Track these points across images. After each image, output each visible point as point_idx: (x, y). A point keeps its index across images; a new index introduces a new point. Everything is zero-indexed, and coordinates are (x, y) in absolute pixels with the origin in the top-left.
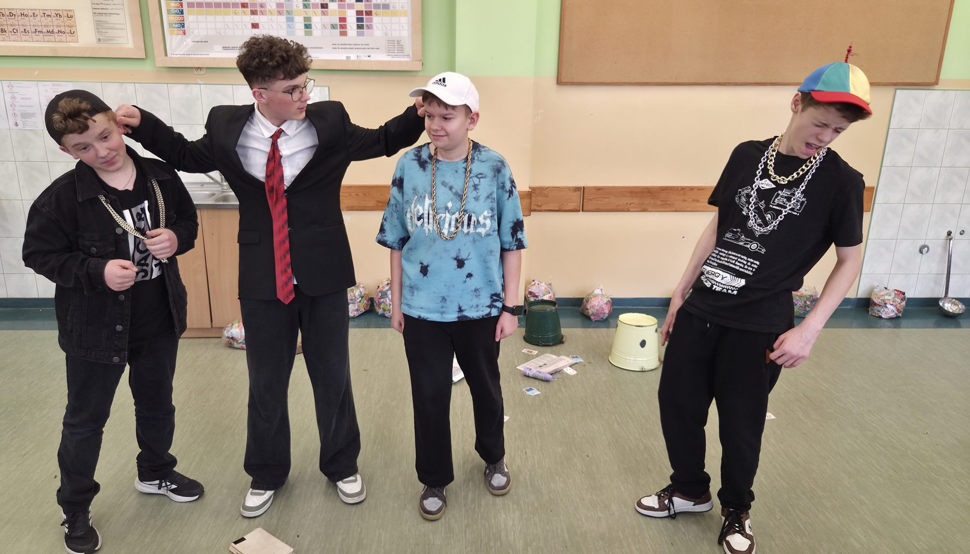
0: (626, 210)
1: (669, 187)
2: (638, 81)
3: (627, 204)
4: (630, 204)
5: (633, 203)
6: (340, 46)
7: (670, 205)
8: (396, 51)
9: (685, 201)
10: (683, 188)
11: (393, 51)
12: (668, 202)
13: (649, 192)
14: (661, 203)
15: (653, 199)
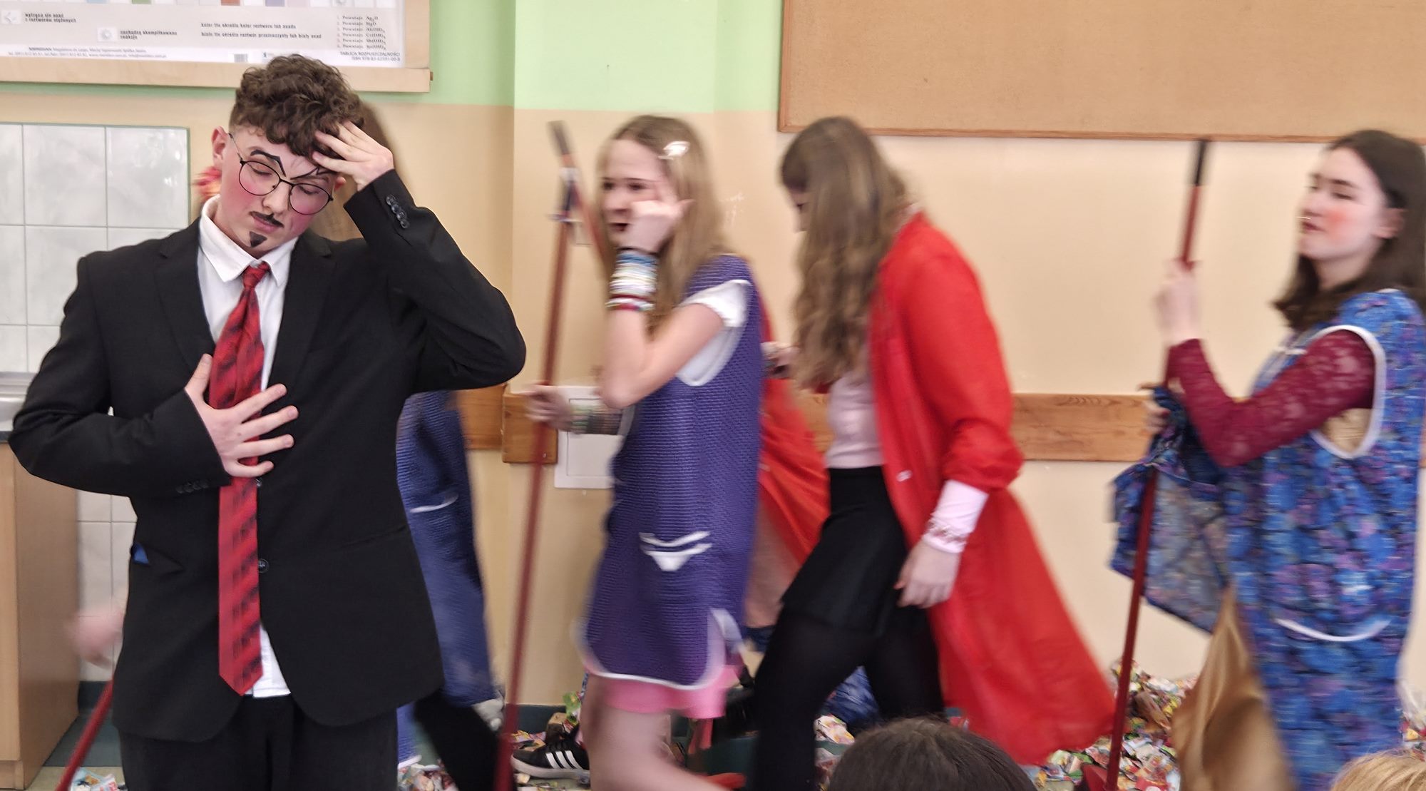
1: (1076, 397)
2: (984, 127)
6: (221, 30)
7: (1082, 443)
8: (364, 44)
9: (1120, 433)
10: (1113, 402)
11: (357, 44)
12: (1078, 437)
13: (1026, 410)
14: (1058, 438)
15: (1035, 427)
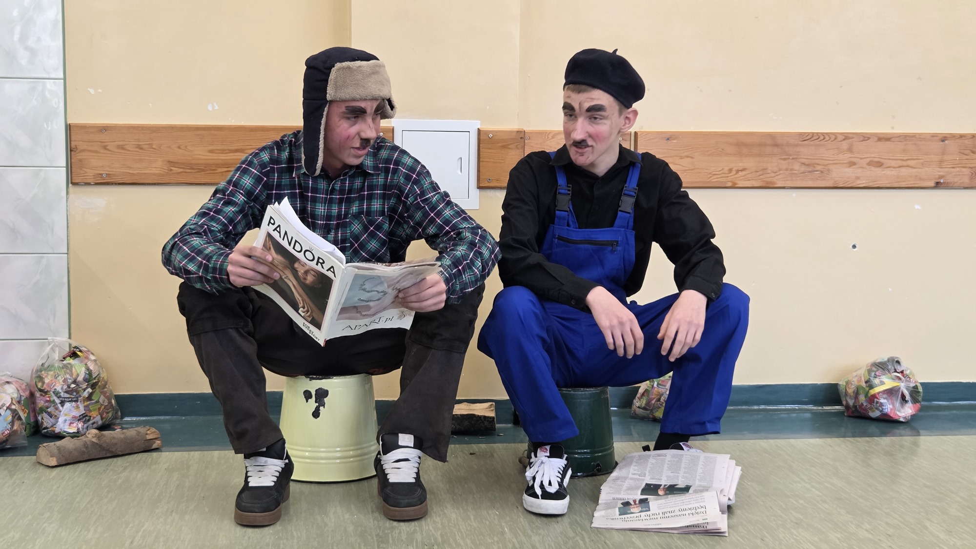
0: (730, 184)
1: (817, 133)
3: (730, 170)
4: (738, 171)
5: (744, 170)
7: (822, 172)
9: (852, 164)
10: (847, 137)
12: (818, 168)
13: (776, 145)
14: (803, 169)
15: (785, 159)
